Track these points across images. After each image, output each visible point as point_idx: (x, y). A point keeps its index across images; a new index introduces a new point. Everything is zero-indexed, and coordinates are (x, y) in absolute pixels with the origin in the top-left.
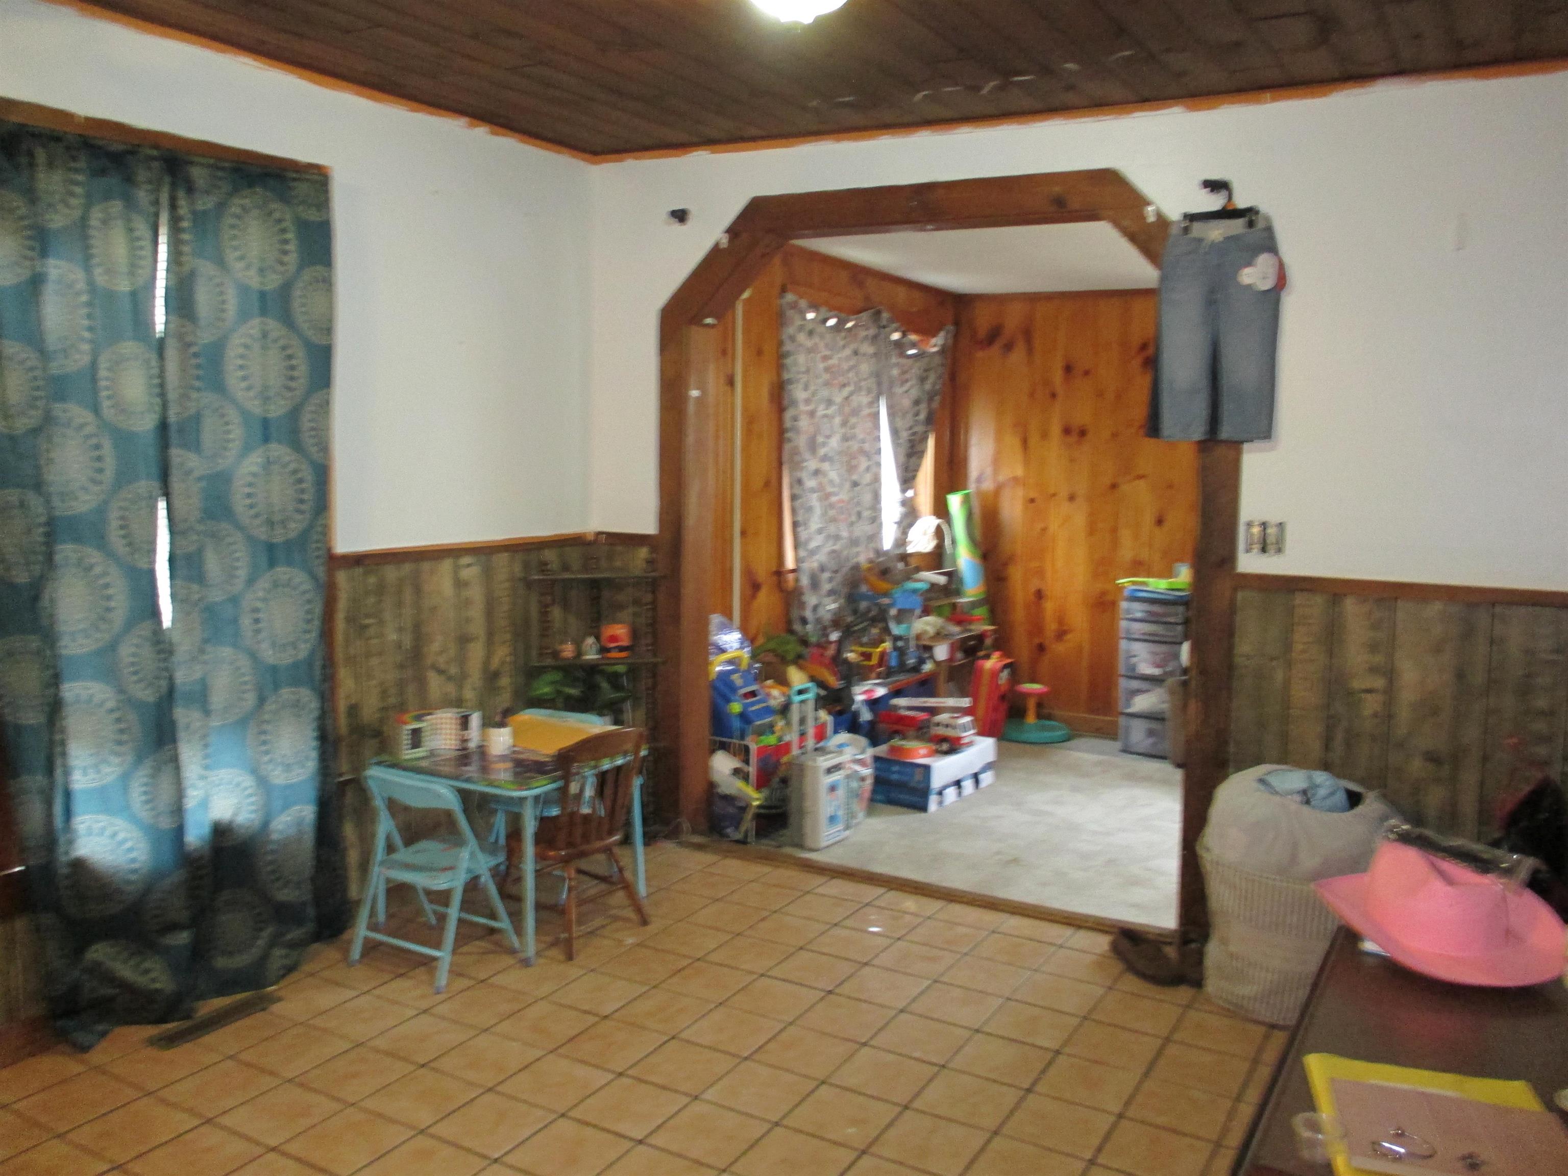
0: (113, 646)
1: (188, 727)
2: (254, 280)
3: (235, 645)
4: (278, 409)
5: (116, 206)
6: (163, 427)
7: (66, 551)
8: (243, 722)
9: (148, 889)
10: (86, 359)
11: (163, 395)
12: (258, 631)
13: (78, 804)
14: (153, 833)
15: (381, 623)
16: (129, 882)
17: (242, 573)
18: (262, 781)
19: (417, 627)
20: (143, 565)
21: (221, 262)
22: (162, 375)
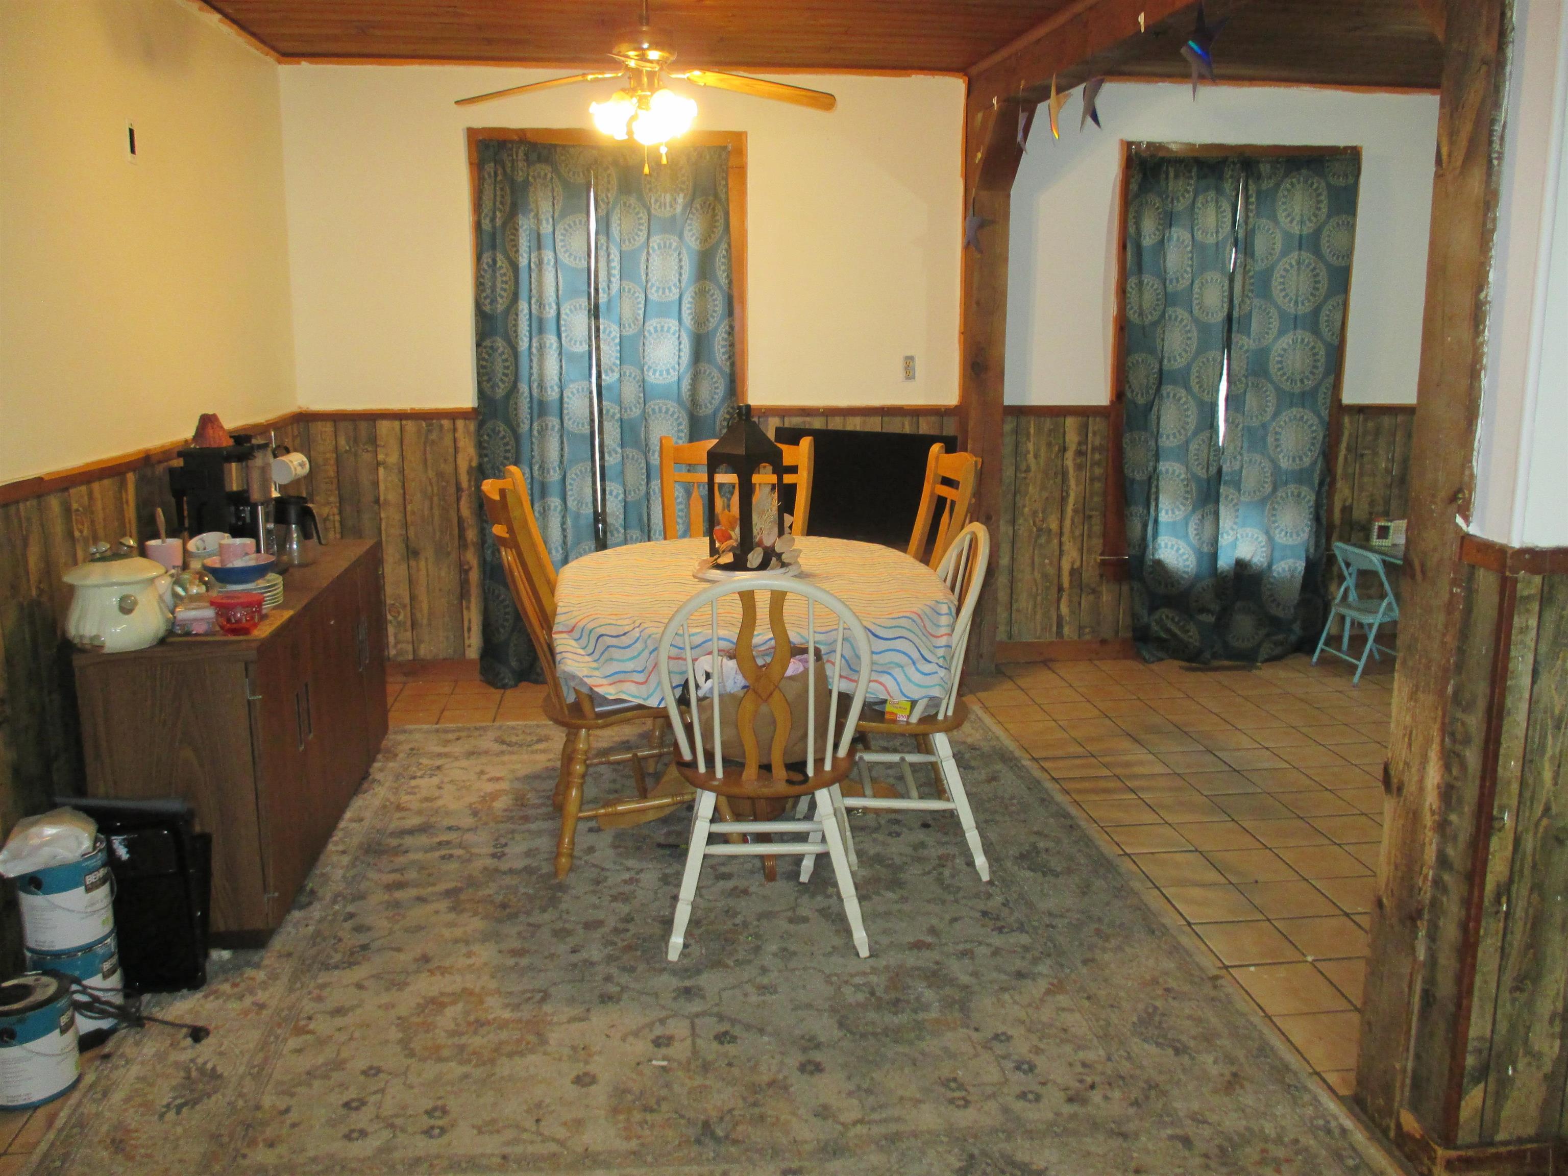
0: (1187, 443)
1: (1227, 497)
2: (1296, 229)
3: (1262, 454)
4: (1303, 309)
5: (1212, 194)
6: (1229, 318)
7: (1167, 389)
8: (1263, 501)
9: (1192, 586)
10: (1188, 283)
11: (1231, 301)
12: (1277, 447)
13: (1162, 529)
14: (1199, 554)
15: (1375, 454)
16: (1182, 578)
17: (1270, 410)
18: (1270, 539)
19: (1405, 461)
20: (1207, 398)
21: (1274, 219)
22: (1231, 288)
